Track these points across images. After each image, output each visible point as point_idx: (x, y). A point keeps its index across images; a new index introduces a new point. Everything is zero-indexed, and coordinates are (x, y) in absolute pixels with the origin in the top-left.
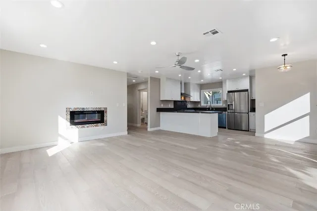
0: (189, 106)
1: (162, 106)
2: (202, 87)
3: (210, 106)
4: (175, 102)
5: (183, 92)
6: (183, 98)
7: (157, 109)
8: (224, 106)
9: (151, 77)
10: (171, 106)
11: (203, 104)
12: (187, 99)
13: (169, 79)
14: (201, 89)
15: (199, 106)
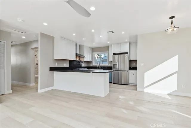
0: (83, 65)
1: (56, 65)
2: (93, 50)
3: (100, 65)
4: (71, 62)
5: (78, 53)
6: (78, 58)
7: (50, 68)
8: (110, 65)
9: (41, 33)
10: (67, 65)
11: (94, 64)
12: (82, 59)
13: (63, 38)
14: (93, 52)
15: (91, 65)
